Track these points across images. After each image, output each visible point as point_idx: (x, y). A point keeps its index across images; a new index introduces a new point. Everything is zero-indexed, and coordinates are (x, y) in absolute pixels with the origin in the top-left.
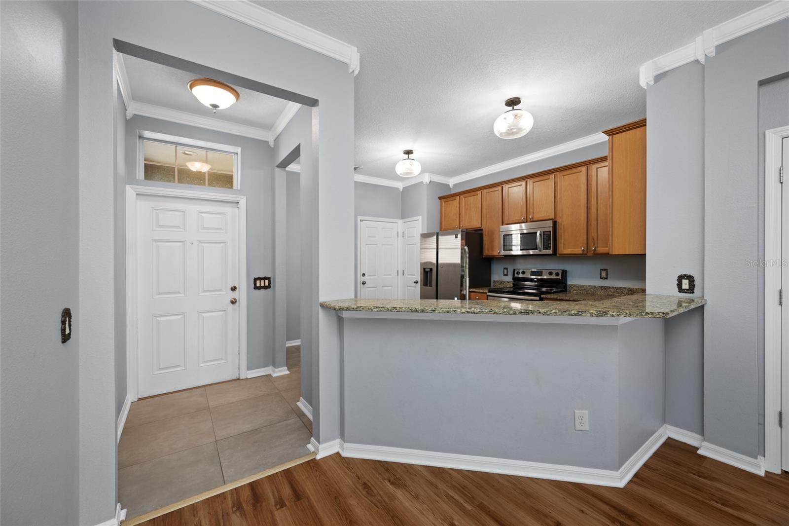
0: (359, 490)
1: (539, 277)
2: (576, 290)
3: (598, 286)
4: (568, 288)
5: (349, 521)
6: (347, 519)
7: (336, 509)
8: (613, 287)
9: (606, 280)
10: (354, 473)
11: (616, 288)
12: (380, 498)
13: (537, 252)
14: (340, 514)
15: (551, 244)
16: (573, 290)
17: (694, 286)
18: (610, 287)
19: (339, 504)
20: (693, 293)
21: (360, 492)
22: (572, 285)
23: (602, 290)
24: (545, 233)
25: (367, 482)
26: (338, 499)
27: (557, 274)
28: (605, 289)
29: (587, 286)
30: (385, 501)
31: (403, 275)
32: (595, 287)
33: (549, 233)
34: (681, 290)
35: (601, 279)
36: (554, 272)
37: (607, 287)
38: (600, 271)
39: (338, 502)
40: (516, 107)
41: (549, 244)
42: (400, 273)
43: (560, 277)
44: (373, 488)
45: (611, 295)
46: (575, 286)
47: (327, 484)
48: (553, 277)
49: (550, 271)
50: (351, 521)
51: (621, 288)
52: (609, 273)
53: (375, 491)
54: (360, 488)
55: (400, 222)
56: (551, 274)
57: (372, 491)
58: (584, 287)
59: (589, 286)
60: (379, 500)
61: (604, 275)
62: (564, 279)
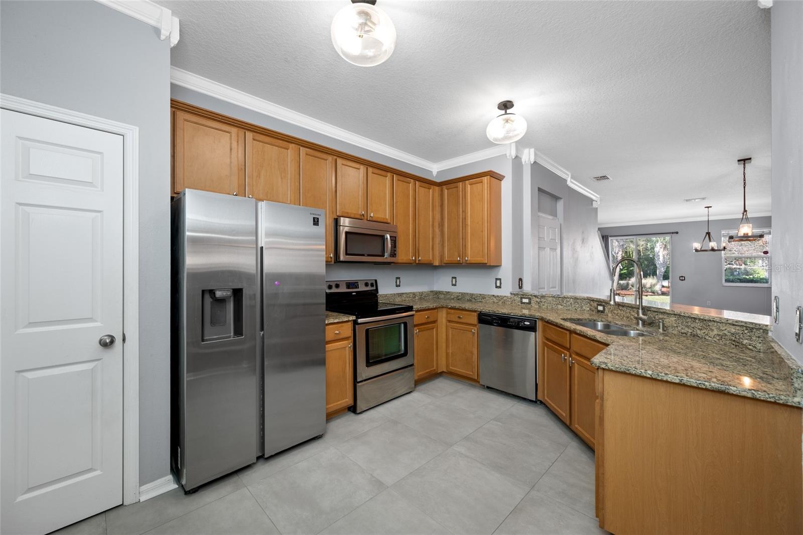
1: (356, 290)
16: (382, 301)
27: (372, 285)
40: (508, 111)
43: (374, 288)
48: (369, 288)
49: (365, 281)
56: (366, 285)
59: (391, 294)
62: (377, 290)
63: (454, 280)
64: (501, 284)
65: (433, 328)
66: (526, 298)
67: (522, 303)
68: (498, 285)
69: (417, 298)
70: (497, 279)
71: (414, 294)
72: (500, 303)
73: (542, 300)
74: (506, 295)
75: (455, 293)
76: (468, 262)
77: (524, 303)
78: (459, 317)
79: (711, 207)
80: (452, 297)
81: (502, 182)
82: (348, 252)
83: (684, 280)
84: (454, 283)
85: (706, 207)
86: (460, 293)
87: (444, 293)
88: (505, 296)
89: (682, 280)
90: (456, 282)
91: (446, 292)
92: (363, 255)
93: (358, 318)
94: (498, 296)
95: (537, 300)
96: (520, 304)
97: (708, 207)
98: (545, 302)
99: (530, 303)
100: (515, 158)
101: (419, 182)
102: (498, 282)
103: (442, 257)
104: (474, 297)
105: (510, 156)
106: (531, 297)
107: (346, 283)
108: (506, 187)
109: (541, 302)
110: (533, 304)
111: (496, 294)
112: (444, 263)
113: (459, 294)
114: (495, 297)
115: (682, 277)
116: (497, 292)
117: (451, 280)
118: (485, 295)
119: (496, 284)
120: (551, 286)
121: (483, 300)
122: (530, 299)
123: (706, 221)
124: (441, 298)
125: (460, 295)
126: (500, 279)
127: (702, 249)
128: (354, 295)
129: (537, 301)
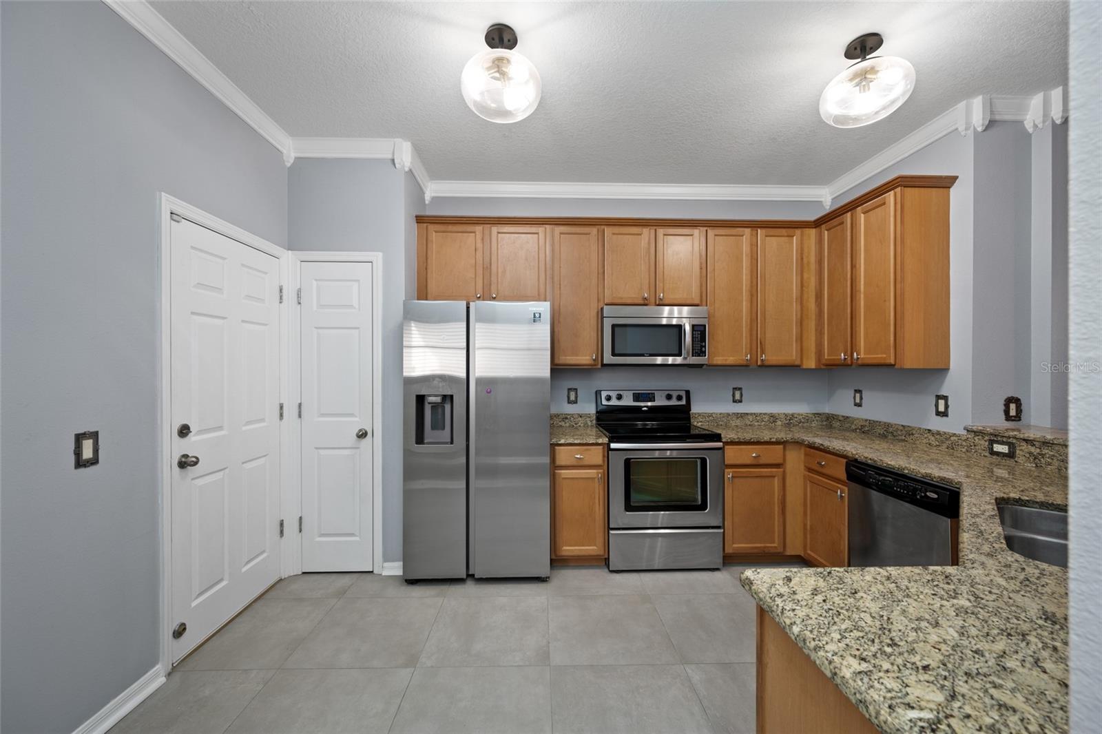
1: (649, 404)
2: (701, 422)
3: (732, 414)
4: (691, 419)
8: (751, 414)
9: (740, 404)
11: (755, 414)
13: (679, 360)
15: (705, 347)
16: (698, 423)
17: (1021, 411)
18: (747, 414)
20: (1020, 420)
22: (697, 414)
23: (738, 418)
24: (696, 328)
27: (679, 398)
29: (716, 414)
31: (300, 416)
32: (728, 414)
33: (702, 328)
34: (1008, 417)
35: (734, 402)
36: (675, 394)
37: (744, 413)
38: (731, 390)
41: (702, 347)
42: (291, 412)
43: (683, 402)
45: (750, 425)
48: (674, 402)
49: (667, 392)
51: (761, 414)
52: (743, 393)
55: (288, 257)
56: (669, 397)
59: (720, 414)
61: (738, 396)
62: (688, 406)
63: (858, 395)
64: (947, 406)
65: (774, 477)
66: (1002, 443)
67: (993, 453)
68: (942, 408)
69: (779, 423)
70: (939, 397)
71: (772, 416)
72: (945, 446)
73: (1045, 451)
74: (957, 433)
75: (858, 419)
76: (860, 362)
77: (998, 454)
78: (819, 463)
80: (853, 427)
81: (951, 189)
82: (617, 352)
84: (858, 400)
86: (866, 420)
87: (841, 418)
88: (954, 435)
90: (861, 398)
91: (843, 416)
92: (642, 355)
93: (612, 440)
94: (938, 433)
95: (1032, 449)
96: (987, 454)
98: (1052, 457)
99: (1011, 455)
100: (987, 128)
101: (764, 230)
102: (941, 403)
103: (819, 353)
104: (891, 430)
105: (967, 129)
106: (1014, 441)
107: (634, 394)
108: (961, 200)
109: (1043, 456)
110: (1021, 460)
111: (934, 428)
112: (823, 365)
113: (864, 424)
114: (933, 435)
116: (937, 424)
117: (853, 395)
118: (913, 429)
119: (937, 406)
121: (909, 439)
122: (1011, 445)
124: (835, 428)
125: (867, 423)
126: (945, 398)
128: (645, 410)
129: (1030, 453)
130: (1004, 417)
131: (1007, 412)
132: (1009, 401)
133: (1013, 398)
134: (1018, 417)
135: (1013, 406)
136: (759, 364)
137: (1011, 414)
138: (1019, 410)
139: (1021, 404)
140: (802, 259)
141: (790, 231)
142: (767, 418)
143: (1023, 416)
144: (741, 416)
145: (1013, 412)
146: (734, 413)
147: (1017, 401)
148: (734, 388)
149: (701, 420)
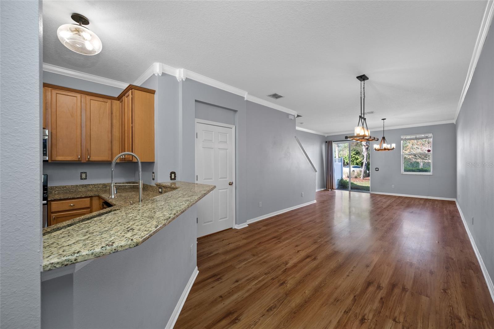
0: (274, 313)
3: (80, 185)
4: (49, 190)
5: (306, 303)
6: (305, 305)
7: (302, 311)
8: (92, 185)
10: (260, 319)
11: (94, 184)
12: (276, 302)
14: (304, 308)
16: (55, 191)
17: (176, 176)
18: (89, 185)
19: (298, 310)
20: (175, 180)
21: (275, 312)
22: (53, 187)
23: (83, 187)
25: (266, 310)
26: (295, 312)
28: (85, 186)
29: (69, 186)
30: (278, 300)
32: (77, 186)
34: (171, 179)
35: (81, 179)
37: (87, 185)
39: (297, 311)
44: (270, 306)
46: (56, 187)
47: (286, 321)
50: (305, 303)
51: (97, 184)
52: (87, 175)
53: (272, 305)
54: (272, 312)
57: (272, 306)
58: (67, 187)
59: (71, 186)
60: (278, 302)
61: (84, 176)
71: (104, 185)
79: (385, 119)
83: (378, 170)
85: (382, 119)
89: (377, 171)
97: (384, 119)
115: (377, 168)
120: (220, 177)
123: (382, 131)
127: (381, 149)
130: (170, 179)
131: (171, 177)
132: (172, 173)
133: (173, 172)
134: (175, 179)
135: (173, 175)
136: (87, 160)
137: (172, 178)
138: (175, 176)
139: (176, 174)
140: (112, 113)
141: (105, 100)
142: (101, 186)
143: (176, 178)
144: (86, 186)
145: (173, 177)
146: (81, 185)
147: (174, 173)
148: (81, 173)
149: (58, 190)
